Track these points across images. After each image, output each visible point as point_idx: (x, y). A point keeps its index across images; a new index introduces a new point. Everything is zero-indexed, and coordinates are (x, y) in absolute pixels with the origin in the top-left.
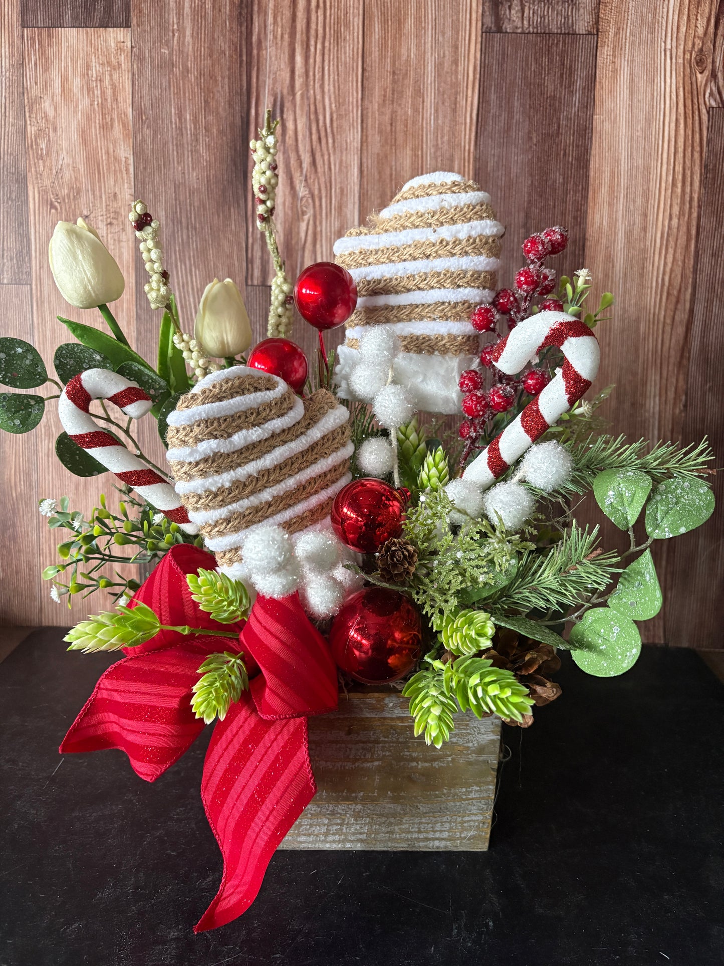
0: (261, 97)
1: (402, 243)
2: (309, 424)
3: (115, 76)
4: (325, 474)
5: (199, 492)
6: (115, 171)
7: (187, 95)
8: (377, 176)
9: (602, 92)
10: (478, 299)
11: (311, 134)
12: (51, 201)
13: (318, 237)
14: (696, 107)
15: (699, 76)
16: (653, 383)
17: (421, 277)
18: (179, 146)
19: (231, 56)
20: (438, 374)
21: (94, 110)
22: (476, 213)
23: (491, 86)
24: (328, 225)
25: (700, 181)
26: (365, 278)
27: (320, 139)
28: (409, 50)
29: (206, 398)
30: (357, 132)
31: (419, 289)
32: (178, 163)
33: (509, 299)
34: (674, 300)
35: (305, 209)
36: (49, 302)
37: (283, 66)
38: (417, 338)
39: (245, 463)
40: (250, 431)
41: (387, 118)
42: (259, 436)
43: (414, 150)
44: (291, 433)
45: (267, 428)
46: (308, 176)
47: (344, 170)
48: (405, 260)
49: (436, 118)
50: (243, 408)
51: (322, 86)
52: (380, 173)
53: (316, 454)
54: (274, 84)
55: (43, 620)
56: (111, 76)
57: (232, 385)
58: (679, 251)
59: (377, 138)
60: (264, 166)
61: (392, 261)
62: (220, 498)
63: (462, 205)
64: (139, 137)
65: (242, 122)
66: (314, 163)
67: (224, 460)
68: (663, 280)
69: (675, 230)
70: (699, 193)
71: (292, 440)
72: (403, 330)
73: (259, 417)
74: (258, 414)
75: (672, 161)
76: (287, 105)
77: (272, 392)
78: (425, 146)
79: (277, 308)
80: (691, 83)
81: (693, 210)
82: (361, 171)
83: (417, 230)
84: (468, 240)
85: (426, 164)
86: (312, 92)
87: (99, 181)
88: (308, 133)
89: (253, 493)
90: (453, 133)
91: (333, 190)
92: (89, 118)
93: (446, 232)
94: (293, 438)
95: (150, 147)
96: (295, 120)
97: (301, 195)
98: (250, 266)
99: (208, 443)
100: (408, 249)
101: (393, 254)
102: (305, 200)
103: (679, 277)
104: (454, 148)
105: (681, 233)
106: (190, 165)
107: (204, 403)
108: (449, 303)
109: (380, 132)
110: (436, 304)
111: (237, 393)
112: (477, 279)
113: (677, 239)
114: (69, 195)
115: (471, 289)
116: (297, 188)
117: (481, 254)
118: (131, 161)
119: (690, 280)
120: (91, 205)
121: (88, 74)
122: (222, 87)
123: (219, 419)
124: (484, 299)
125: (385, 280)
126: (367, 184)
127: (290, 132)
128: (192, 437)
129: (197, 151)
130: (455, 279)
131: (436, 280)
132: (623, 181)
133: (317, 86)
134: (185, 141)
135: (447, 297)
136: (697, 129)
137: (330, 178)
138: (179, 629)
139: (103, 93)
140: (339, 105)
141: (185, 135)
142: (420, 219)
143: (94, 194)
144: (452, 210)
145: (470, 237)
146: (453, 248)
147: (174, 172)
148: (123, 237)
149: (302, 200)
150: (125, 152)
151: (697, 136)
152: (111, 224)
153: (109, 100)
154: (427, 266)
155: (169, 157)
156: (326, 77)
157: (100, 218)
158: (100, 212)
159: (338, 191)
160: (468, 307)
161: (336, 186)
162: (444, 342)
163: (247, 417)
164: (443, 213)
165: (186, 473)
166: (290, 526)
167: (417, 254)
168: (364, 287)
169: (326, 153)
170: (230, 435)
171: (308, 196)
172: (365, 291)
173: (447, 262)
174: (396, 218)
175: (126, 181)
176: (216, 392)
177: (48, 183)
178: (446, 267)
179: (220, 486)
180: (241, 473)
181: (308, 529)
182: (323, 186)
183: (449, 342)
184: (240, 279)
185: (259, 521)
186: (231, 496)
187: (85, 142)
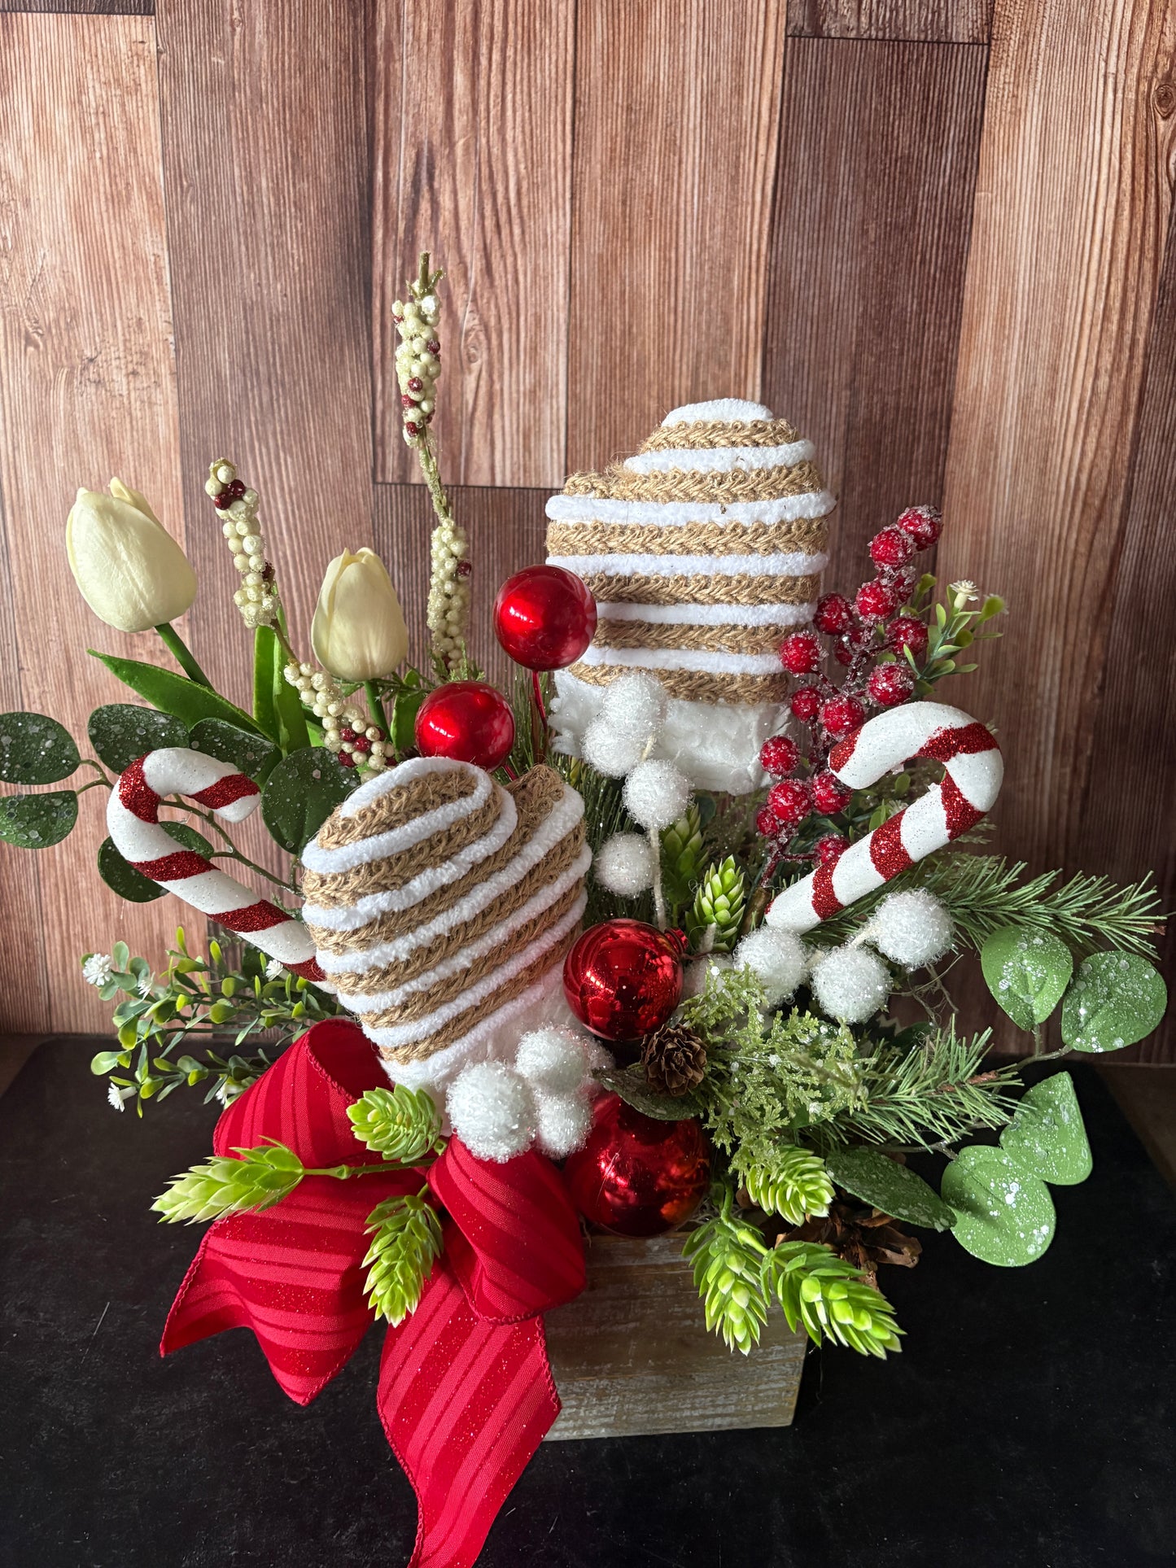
0: (394, 149)
1: (668, 523)
2: (525, 835)
3: (131, 107)
4: (551, 909)
5: (360, 971)
6: (137, 279)
7: (261, 142)
8: (598, 296)
9: (992, 150)
10: (791, 621)
11: (482, 216)
12: (27, 332)
13: (498, 402)
14: (1152, 179)
15: (1161, 123)
16: (1052, 652)
17: (699, 581)
18: (250, 235)
19: (338, 72)
20: (725, 736)
21: (95, 168)
22: (792, 482)
23: (799, 135)
24: (514, 379)
25: (1151, 312)
26: (603, 572)
27: (498, 226)
28: (656, 66)
29: (367, 827)
30: (564, 215)
31: (695, 600)
32: (249, 267)
33: (839, 616)
34: (1094, 514)
35: (473, 351)
36: (34, 509)
37: (431, 93)
38: (691, 676)
39: (430, 919)
40: (439, 870)
41: (617, 190)
42: (452, 876)
43: (664, 249)
44: (499, 859)
45: (463, 861)
46: (479, 294)
48: (671, 552)
49: (703, 194)
50: (427, 835)
51: (502, 131)
52: (603, 289)
53: (537, 880)
54: (416, 125)
55: (55, 1025)
56: (123, 105)
57: (408, 799)
58: (1107, 432)
59: (599, 226)
60: (417, 346)
61: (649, 551)
62: (392, 977)
63: (770, 466)
65: (361, 195)
66: (488, 270)
67: (398, 919)
68: (1078, 480)
69: (1103, 397)
70: (1148, 332)
71: (501, 869)
72: (667, 661)
73: (450, 846)
74: (450, 839)
75: (1106, 275)
76: (441, 163)
77: (469, 799)
78: (681, 243)
79: (442, 583)
80: (1147, 137)
81: (1135, 362)
82: (571, 286)
83: (693, 504)
84: (779, 528)
85: (684, 276)
86: (484, 140)
87: (111, 298)
88: (477, 217)
89: (442, 960)
90: (731, 220)
91: (522, 319)
92: (87, 184)
93: (743, 513)
94: (502, 865)
95: (198, 237)
96: (455, 192)
97: (466, 326)
98: (379, 450)
99: (374, 899)
100: (676, 535)
101: (652, 539)
102: (473, 334)
103: (1105, 475)
104: (732, 247)
105: (1113, 401)
106: (271, 271)
107: (365, 837)
108: (745, 627)
109: (605, 217)
110: (723, 626)
111: (415, 810)
112: (791, 589)
113: (1106, 410)
114: (57, 321)
115: (781, 606)
116: (460, 314)
117: (799, 549)
118: (165, 262)
119: (1123, 481)
120: (97, 338)
121: (80, 102)
122: (324, 129)
123: (389, 858)
124: (801, 620)
125: (637, 581)
126: (582, 309)
127: (446, 214)
128: (346, 892)
129: (281, 245)
130: (758, 590)
131: (724, 590)
132: (1021, 310)
133: (493, 129)
134: (260, 227)
135: (742, 619)
136: (1152, 220)
137: (517, 297)
138: (333, 1172)
139: (110, 137)
140: (532, 165)
141: (259, 216)
142: (699, 486)
143: (101, 320)
144: (753, 475)
145: (782, 522)
146: (754, 540)
148: (158, 397)
149: (467, 335)
150: (154, 246)
151: (1151, 231)
152: (135, 373)
153: (122, 151)
154: (710, 567)
156: (509, 113)
157: (115, 363)
158: (115, 351)
159: (531, 320)
160: (776, 633)
161: (527, 311)
162: (735, 687)
163: (432, 848)
164: (738, 480)
165: (337, 944)
166: (498, 997)
167: (692, 543)
168: (603, 587)
169: (510, 252)
170: (406, 882)
171: (478, 328)
172: (605, 594)
173: (743, 561)
174: (656, 477)
175: (157, 298)
176: (383, 813)
177: (19, 299)
178: (742, 570)
179: (392, 960)
180: (425, 934)
181: (524, 995)
182: (504, 311)
183: (743, 687)
184: (362, 472)
185: (452, 1000)
186: (409, 971)
187: (82, 227)
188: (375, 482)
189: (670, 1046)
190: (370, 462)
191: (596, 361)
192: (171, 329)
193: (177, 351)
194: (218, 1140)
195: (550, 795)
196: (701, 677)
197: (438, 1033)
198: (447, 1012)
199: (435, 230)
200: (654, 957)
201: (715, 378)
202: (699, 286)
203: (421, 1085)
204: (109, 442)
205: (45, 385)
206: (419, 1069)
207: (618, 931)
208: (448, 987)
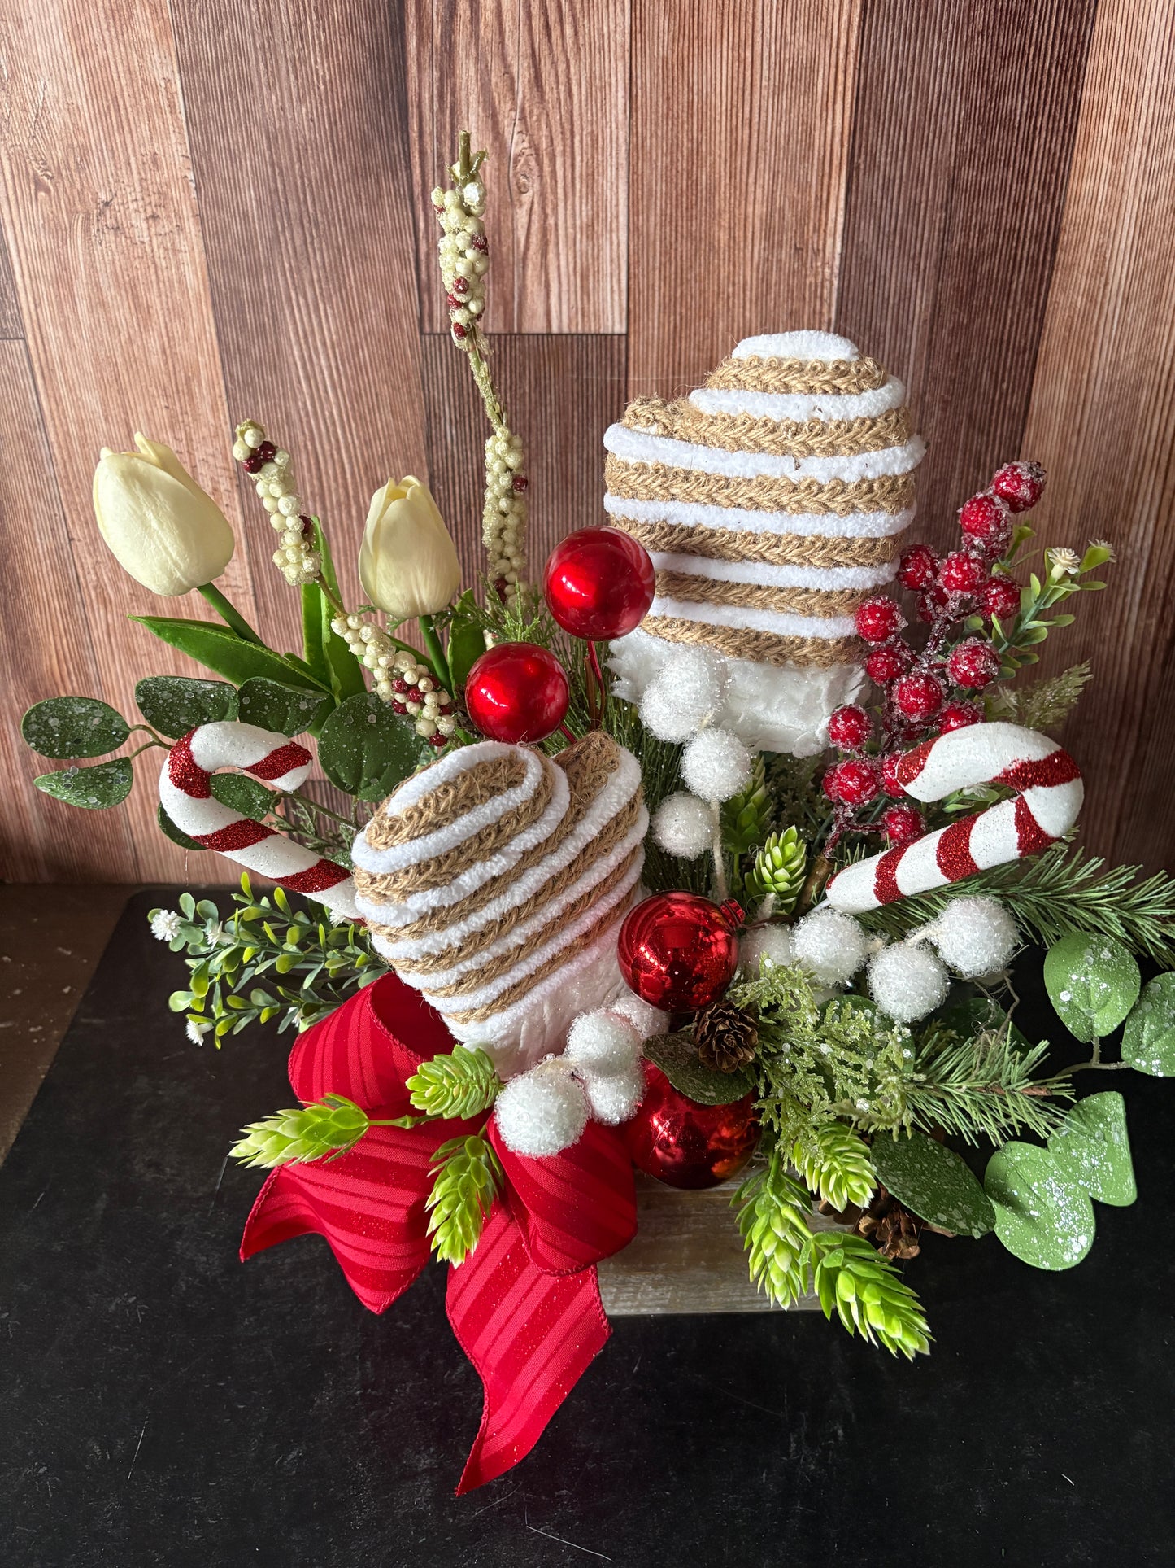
1: (735, 474)
4: (606, 880)
5: (414, 958)
6: (148, 107)
8: (662, 109)
10: (869, 585)
11: (529, 16)
12: (35, 174)
13: (552, 238)
17: (768, 539)
18: (268, 49)
20: (793, 700)
22: (876, 436)
24: (569, 212)
26: (665, 520)
27: (547, 27)
29: (415, 828)
30: (623, 10)
31: (764, 558)
32: (269, 87)
33: (924, 574)
35: (523, 180)
36: (64, 371)
38: (758, 637)
39: (481, 907)
40: (488, 863)
42: (502, 869)
43: (737, 47)
44: (550, 844)
45: (514, 852)
46: (527, 111)
47: (598, 94)
48: (739, 506)
50: (475, 831)
53: (591, 856)
55: (143, 874)
57: (455, 797)
60: (461, 241)
61: (714, 502)
62: (445, 961)
63: (852, 418)
64: (187, 35)
66: (537, 80)
67: (449, 912)
71: (553, 852)
73: (500, 838)
74: (499, 831)
77: (518, 790)
78: (758, 39)
79: (497, 498)
82: (631, 97)
83: (763, 456)
84: (859, 486)
87: (122, 132)
89: (494, 941)
91: (577, 139)
93: (818, 469)
94: (554, 848)
95: (211, 56)
97: (514, 151)
98: (425, 297)
99: (424, 897)
100: (745, 488)
101: (719, 489)
102: (522, 160)
104: (817, 42)
106: (294, 91)
107: (412, 838)
108: (818, 592)
110: (793, 589)
111: (463, 807)
112: (871, 550)
114: (66, 160)
115: (859, 569)
116: (507, 136)
117: (880, 509)
118: (177, 87)
120: (111, 179)
123: (437, 857)
124: (881, 581)
125: (701, 533)
128: (396, 890)
129: (303, 61)
130: (833, 553)
131: (796, 551)
134: (278, 40)
135: (815, 584)
137: (571, 114)
138: (398, 1123)
141: (277, 27)
142: (771, 437)
143: (114, 159)
144: (832, 426)
145: (863, 480)
146: (831, 499)
147: (263, 107)
148: (183, 245)
149: (516, 161)
150: (163, 68)
152: (154, 217)
154: (781, 526)
157: (132, 206)
158: (133, 193)
159: (587, 140)
160: (853, 596)
161: (582, 129)
162: (805, 651)
163: (481, 841)
164: (815, 431)
165: (390, 935)
166: (553, 963)
167: (763, 499)
168: (664, 537)
169: (561, 58)
170: (456, 876)
171: (527, 152)
172: (666, 544)
173: (818, 521)
174: (724, 420)
175: (171, 127)
176: (430, 814)
177: (24, 139)
178: (816, 532)
179: (445, 947)
180: (477, 921)
181: (580, 958)
182: (556, 129)
183: (813, 652)
184: (408, 321)
185: (507, 972)
186: (462, 954)
187: (82, 51)
188: (422, 333)
189: (721, 1028)
190: (416, 310)
191: (660, 187)
192: (190, 164)
193: (198, 189)
194: (293, 1068)
195: (605, 768)
196: (769, 639)
197: (494, 1001)
198: (502, 983)
199: (475, 35)
200: (707, 934)
202: (778, 92)
203: (480, 1044)
204: (135, 296)
205: (61, 235)
206: (477, 1030)
207: (673, 907)
208: (502, 963)
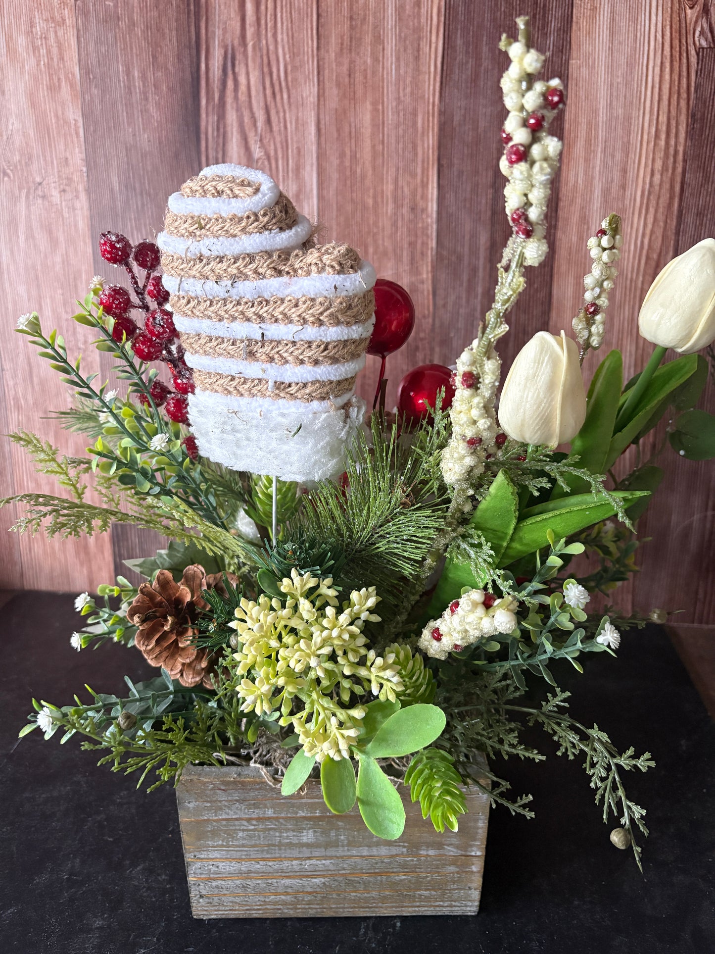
0: (211, 50)
3: (60, 33)
6: (65, 135)
7: (134, 51)
8: (335, 135)
9: (579, 34)
11: (264, 88)
12: (4, 169)
14: (684, 48)
15: (689, 11)
16: (628, 354)
18: (129, 106)
19: (178, 6)
21: (41, 70)
23: (456, 29)
25: (687, 132)
27: (274, 94)
30: (313, 85)
32: (129, 124)
34: (653, 264)
36: (9, 273)
37: (232, 15)
41: (345, 69)
43: (374, 104)
46: (263, 136)
47: (301, 128)
49: (398, 68)
51: (275, 35)
52: (338, 130)
54: (224, 34)
56: (56, 32)
58: (661, 210)
59: (335, 91)
64: (87, 97)
65: (192, 78)
66: (268, 121)
68: (642, 242)
69: (657, 188)
70: (685, 146)
75: (656, 109)
76: (239, 57)
78: (385, 99)
80: (680, 21)
81: (677, 165)
82: (319, 130)
85: (388, 120)
86: (264, 42)
87: (50, 145)
88: (261, 88)
90: (416, 84)
91: (290, 151)
92: (36, 79)
95: (99, 108)
96: (248, 74)
103: (660, 239)
104: (417, 101)
105: (663, 191)
106: (141, 126)
109: (338, 85)
113: (659, 197)
114: (20, 161)
116: (253, 149)
118: (80, 123)
119: (672, 242)
120: (43, 171)
121: (32, 32)
122: (170, 40)
126: (325, 144)
127: (243, 88)
129: (147, 111)
132: (601, 134)
133: (270, 35)
134: (134, 100)
136: (685, 73)
137: (286, 137)
139: (49, 52)
140: (294, 55)
141: (133, 94)
143: (45, 160)
147: (124, 134)
148: (78, 205)
149: (257, 162)
150: (74, 115)
151: (684, 81)
152: (64, 191)
153: (55, 60)
155: (118, 117)
156: (279, 25)
157: (53, 185)
158: (53, 178)
159: (295, 151)
161: (292, 146)
169: (281, 110)
171: (263, 157)
175: (77, 145)
182: (279, 146)
187: (33, 105)
191: (335, 176)
192: (84, 163)
193: (88, 176)
199: (236, 98)
201: (408, 183)
202: (397, 126)
204: (50, 232)
205: (14, 199)
